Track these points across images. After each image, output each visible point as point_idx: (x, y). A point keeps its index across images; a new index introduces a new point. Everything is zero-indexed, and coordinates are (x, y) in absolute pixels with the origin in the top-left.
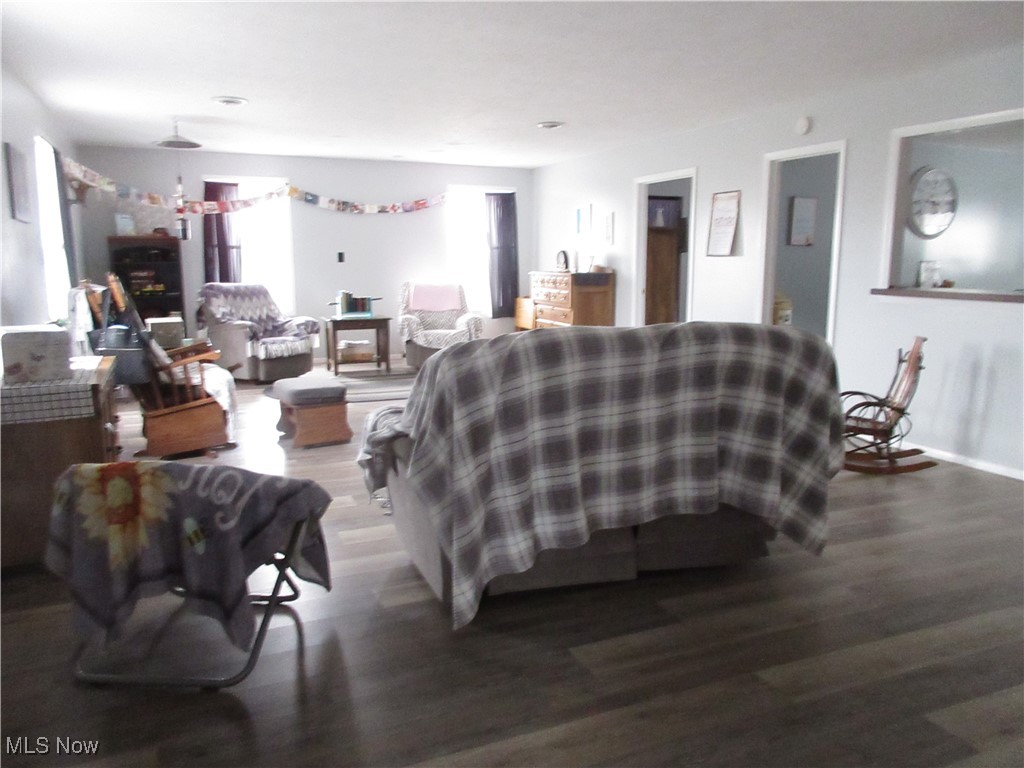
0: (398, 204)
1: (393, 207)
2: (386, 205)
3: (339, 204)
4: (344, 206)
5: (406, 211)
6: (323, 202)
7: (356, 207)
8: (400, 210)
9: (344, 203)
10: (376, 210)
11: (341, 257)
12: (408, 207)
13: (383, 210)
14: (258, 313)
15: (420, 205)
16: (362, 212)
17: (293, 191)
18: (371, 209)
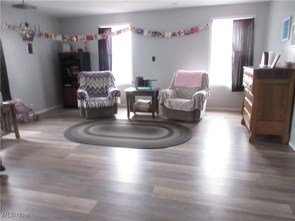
0: (182, 31)
1: (179, 33)
2: (176, 32)
3: (152, 33)
4: (156, 34)
5: (186, 34)
6: (146, 33)
7: (160, 34)
8: (183, 34)
9: (155, 33)
10: (170, 35)
11: (154, 59)
12: (187, 32)
13: (174, 35)
14: (102, 85)
15: (194, 31)
16: (163, 36)
17: (133, 28)
18: (168, 34)
